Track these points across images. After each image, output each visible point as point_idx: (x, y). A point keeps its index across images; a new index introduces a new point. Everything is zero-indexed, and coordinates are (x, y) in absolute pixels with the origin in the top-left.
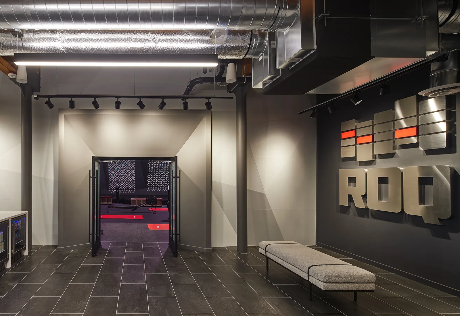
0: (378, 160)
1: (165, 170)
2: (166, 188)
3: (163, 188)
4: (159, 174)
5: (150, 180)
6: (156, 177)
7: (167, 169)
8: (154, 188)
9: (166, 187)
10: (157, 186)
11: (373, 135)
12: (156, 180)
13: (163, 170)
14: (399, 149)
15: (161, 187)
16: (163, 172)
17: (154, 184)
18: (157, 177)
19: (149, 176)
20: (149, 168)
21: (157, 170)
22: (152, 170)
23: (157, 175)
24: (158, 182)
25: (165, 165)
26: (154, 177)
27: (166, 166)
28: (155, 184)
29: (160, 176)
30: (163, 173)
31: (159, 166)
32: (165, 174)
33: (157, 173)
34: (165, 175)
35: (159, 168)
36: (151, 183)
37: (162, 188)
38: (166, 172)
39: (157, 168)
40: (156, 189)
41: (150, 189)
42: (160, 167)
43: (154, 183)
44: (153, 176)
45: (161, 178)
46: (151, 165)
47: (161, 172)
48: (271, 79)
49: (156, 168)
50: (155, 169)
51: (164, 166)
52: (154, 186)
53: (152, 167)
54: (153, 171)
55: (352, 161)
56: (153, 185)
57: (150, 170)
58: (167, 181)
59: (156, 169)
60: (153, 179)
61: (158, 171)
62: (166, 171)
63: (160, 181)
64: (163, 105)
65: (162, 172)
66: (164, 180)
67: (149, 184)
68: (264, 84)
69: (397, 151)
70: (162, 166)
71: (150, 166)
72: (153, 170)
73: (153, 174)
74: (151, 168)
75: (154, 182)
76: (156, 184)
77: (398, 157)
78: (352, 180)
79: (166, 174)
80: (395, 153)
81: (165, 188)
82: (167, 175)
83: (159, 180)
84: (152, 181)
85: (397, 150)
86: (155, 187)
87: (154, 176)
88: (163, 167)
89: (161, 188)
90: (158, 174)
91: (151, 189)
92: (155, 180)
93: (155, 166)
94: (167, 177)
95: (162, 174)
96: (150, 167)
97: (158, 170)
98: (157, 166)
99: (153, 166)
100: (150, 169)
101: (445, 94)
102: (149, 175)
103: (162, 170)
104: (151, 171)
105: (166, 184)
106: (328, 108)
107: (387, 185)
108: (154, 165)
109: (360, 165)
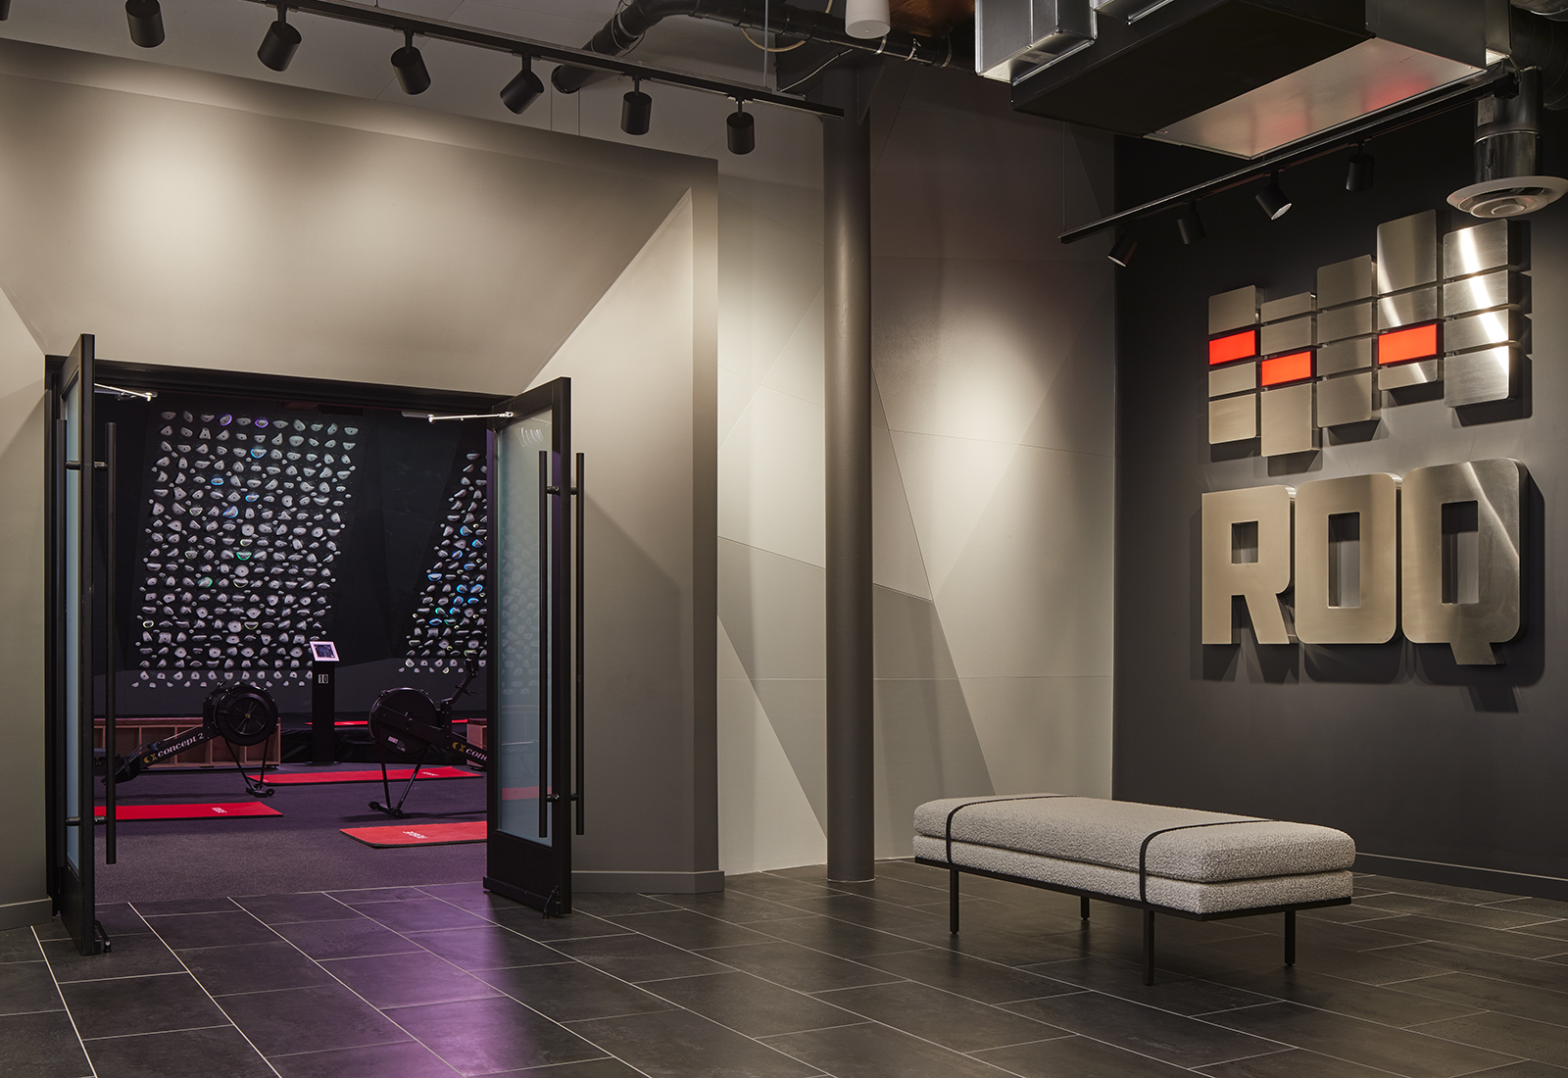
0: (1328, 451)
1: (263, 548)
2: (262, 668)
3: (247, 669)
4: (225, 576)
5: (159, 616)
6: (197, 590)
7: (279, 543)
8: (179, 669)
9: (262, 662)
10: (205, 656)
11: (1313, 350)
12: (202, 612)
13: (254, 547)
14: (1390, 405)
15: (229, 663)
16: (252, 559)
17: (180, 644)
18: (205, 597)
19: (150, 589)
20: (156, 530)
21: (209, 546)
22: (172, 546)
23: (207, 582)
24: (209, 629)
25: (268, 514)
26: (188, 596)
27: (270, 520)
28: (188, 645)
29: (230, 590)
30: (251, 569)
31: (221, 519)
32: (260, 576)
33: (208, 568)
34: (259, 583)
35: (227, 533)
36: (165, 637)
37: (237, 668)
38: (270, 562)
39: (213, 533)
40: (195, 676)
41: (153, 679)
42: (230, 526)
43: (181, 636)
44: (179, 584)
45: (236, 604)
46: (169, 510)
47: (234, 563)
48: (1052, 48)
49: (202, 533)
50: (194, 539)
51: (256, 522)
52: (181, 653)
53: (176, 525)
54: (181, 555)
55: (1246, 457)
56: (172, 650)
57: (158, 545)
58: (271, 618)
59: (201, 540)
60: (177, 604)
61: (217, 556)
62: (270, 555)
63: (228, 618)
64: (521, 93)
65: (246, 563)
66: (254, 613)
67: (145, 644)
68: (1018, 68)
69: (1384, 414)
70: (247, 521)
71: (161, 517)
72: (184, 545)
73: (180, 574)
74: (166, 530)
75: (185, 631)
76: (200, 644)
77: (1387, 434)
78: (1245, 535)
79: (267, 572)
80: (1375, 423)
81: (254, 668)
82: (275, 584)
83: (217, 617)
84: (168, 617)
85: (1382, 410)
86: (187, 662)
87: (187, 589)
88: (249, 530)
89: (230, 670)
90: (216, 575)
91: (161, 676)
92: (193, 617)
93: (198, 519)
94: (274, 592)
95: (242, 571)
96: (159, 523)
97: (219, 547)
98: (211, 519)
99: (185, 519)
100: (158, 537)
101: (1506, 209)
102: (152, 581)
103: (242, 549)
104: (164, 552)
105: (266, 639)
106: (1180, 222)
107: (1355, 543)
108: (188, 508)
109: (1270, 475)
